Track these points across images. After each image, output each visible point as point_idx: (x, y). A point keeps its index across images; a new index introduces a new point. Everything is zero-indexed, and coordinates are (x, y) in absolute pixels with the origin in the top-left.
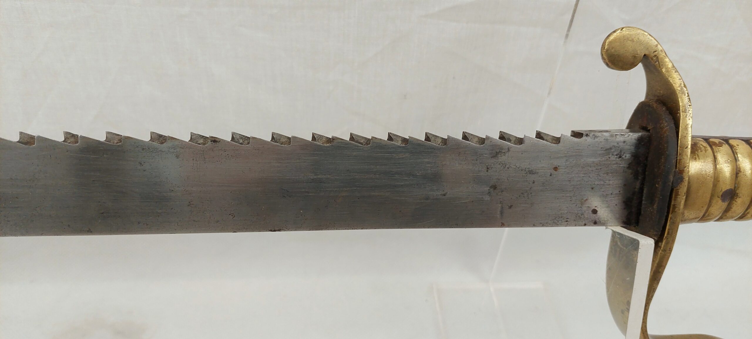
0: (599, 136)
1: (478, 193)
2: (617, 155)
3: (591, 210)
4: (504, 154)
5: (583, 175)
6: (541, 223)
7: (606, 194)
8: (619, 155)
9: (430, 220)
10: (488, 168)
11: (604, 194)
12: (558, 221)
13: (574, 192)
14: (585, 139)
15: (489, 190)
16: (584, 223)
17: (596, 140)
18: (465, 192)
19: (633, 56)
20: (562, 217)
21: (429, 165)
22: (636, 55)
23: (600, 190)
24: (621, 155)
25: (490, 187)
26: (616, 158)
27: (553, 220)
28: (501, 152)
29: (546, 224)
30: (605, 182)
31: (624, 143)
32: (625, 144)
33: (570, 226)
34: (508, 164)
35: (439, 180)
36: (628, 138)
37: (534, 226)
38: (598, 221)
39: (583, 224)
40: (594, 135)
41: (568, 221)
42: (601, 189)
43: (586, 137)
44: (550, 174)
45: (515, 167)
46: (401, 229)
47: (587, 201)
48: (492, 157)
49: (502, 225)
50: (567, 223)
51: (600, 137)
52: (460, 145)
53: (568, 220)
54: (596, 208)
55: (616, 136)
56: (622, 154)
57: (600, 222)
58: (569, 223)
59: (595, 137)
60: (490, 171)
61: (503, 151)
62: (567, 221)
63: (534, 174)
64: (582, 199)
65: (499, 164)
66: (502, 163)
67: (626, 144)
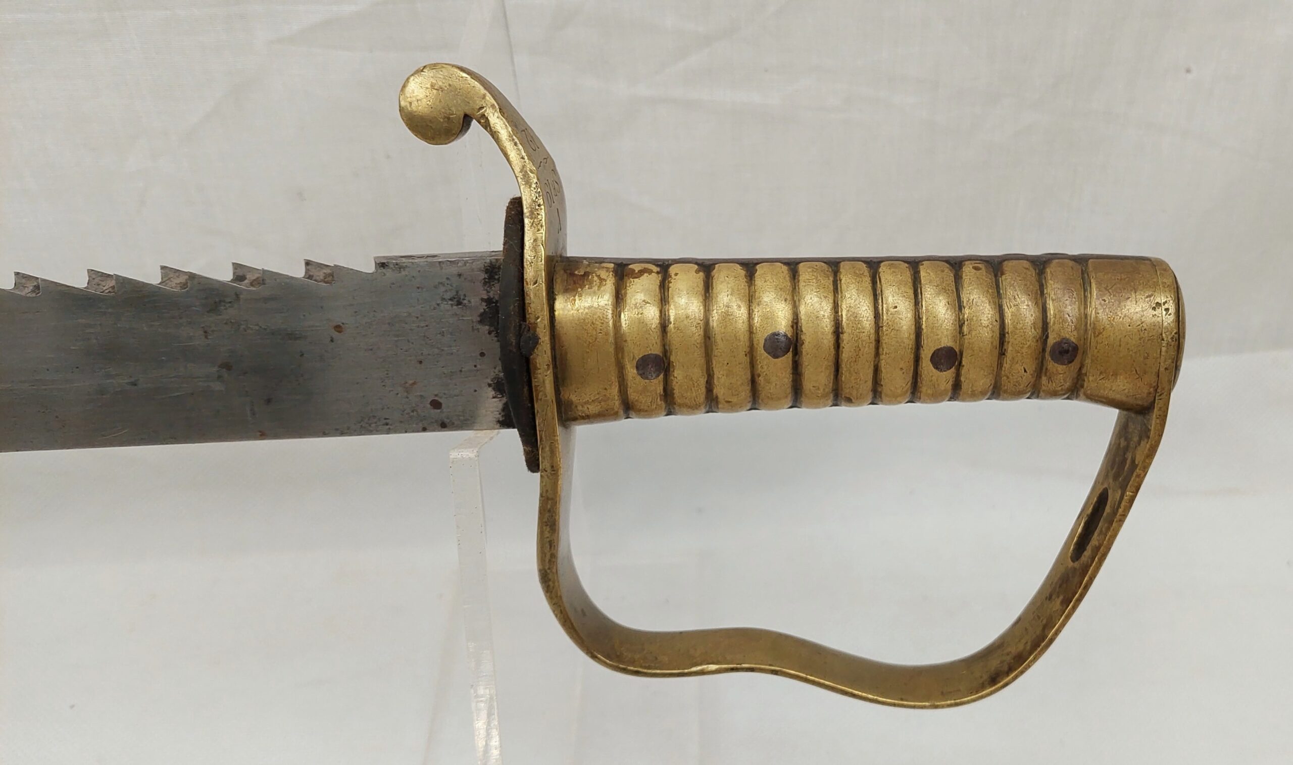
0: (406, 266)
1: (199, 377)
2: (451, 299)
3: (429, 402)
4: (230, 305)
5: (396, 339)
6: (337, 430)
7: (451, 372)
8: (456, 300)
9: (121, 432)
10: (205, 332)
11: (446, 372)
12: (370, 425)
13: (387, 371)
14: (382, 272)
15: (218, 371)
16: (421, 425)
17: (403, 273)
18: (174, 377)
19: (445, 117)
20: (374, 417)
21: (92, 330)
22: (451, 116)
23: (436, 365)
24: (461, 300)
25: (219, 367)
26: (452, 305)
27: (360, 423)
28: (224, 301)
29: (348, 431)
30: (443, 350)
31: (460, 278)
32: (462, 279)
33: (396, 432)
34: (242, 323)
35: (118, 356)
36: (465, 268)
37: (325, 434)
38: (448, 421)
39: (421, 429)
40: (397, 265)
41: (390, 423)
42: (437, 362)
43: (382, 268)
44: (330, 339)
45: (257, 328)
46: (68, 449)
47: (415, 386)
48: (208, 312)
49: (261, 435)
50: (388, 427)
51: (409, 267)
52: (141, 291)
53: (387, 421)
54: (436, 398)
55: (440, 266)
56: (462, 297)
57: (453, 424)
58: (391, 427)
59: (400, 268)
60: (210, 337)
61: (228, 300)
62: (387, 424)
63: (296, 339)
64: (406, 383)
65: (226, 323)
66: (231, 322)
67: (465, 279)
